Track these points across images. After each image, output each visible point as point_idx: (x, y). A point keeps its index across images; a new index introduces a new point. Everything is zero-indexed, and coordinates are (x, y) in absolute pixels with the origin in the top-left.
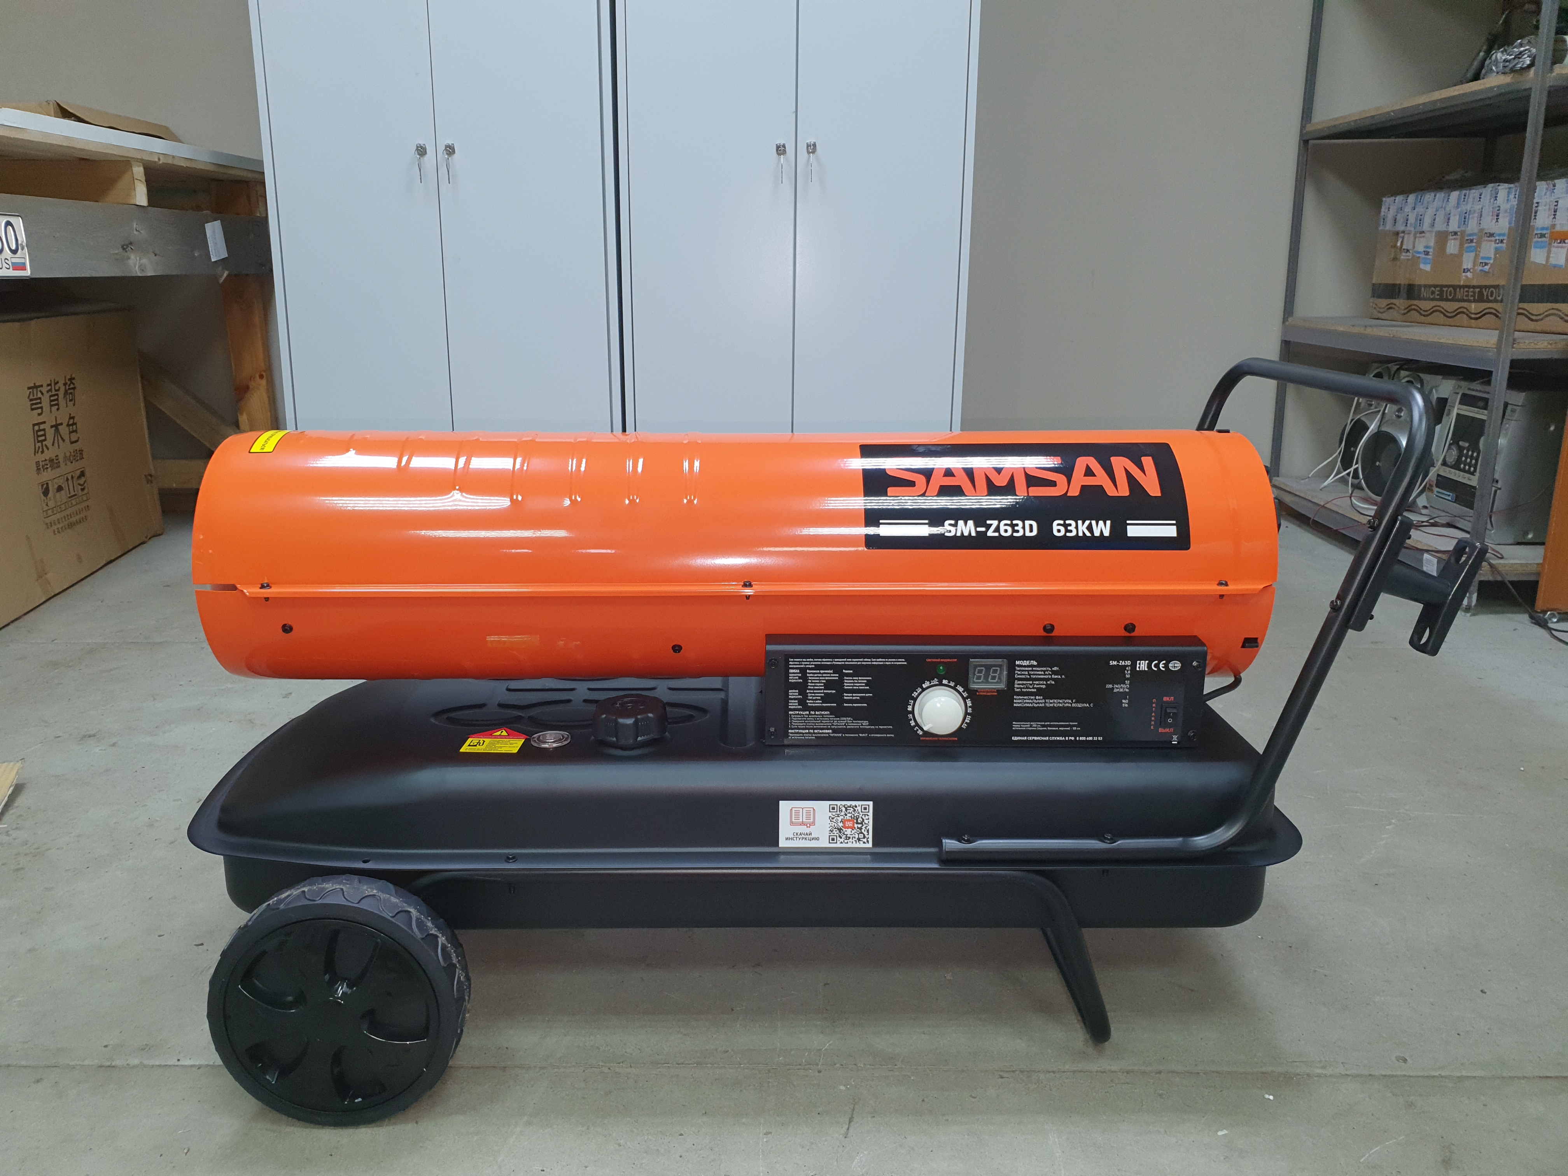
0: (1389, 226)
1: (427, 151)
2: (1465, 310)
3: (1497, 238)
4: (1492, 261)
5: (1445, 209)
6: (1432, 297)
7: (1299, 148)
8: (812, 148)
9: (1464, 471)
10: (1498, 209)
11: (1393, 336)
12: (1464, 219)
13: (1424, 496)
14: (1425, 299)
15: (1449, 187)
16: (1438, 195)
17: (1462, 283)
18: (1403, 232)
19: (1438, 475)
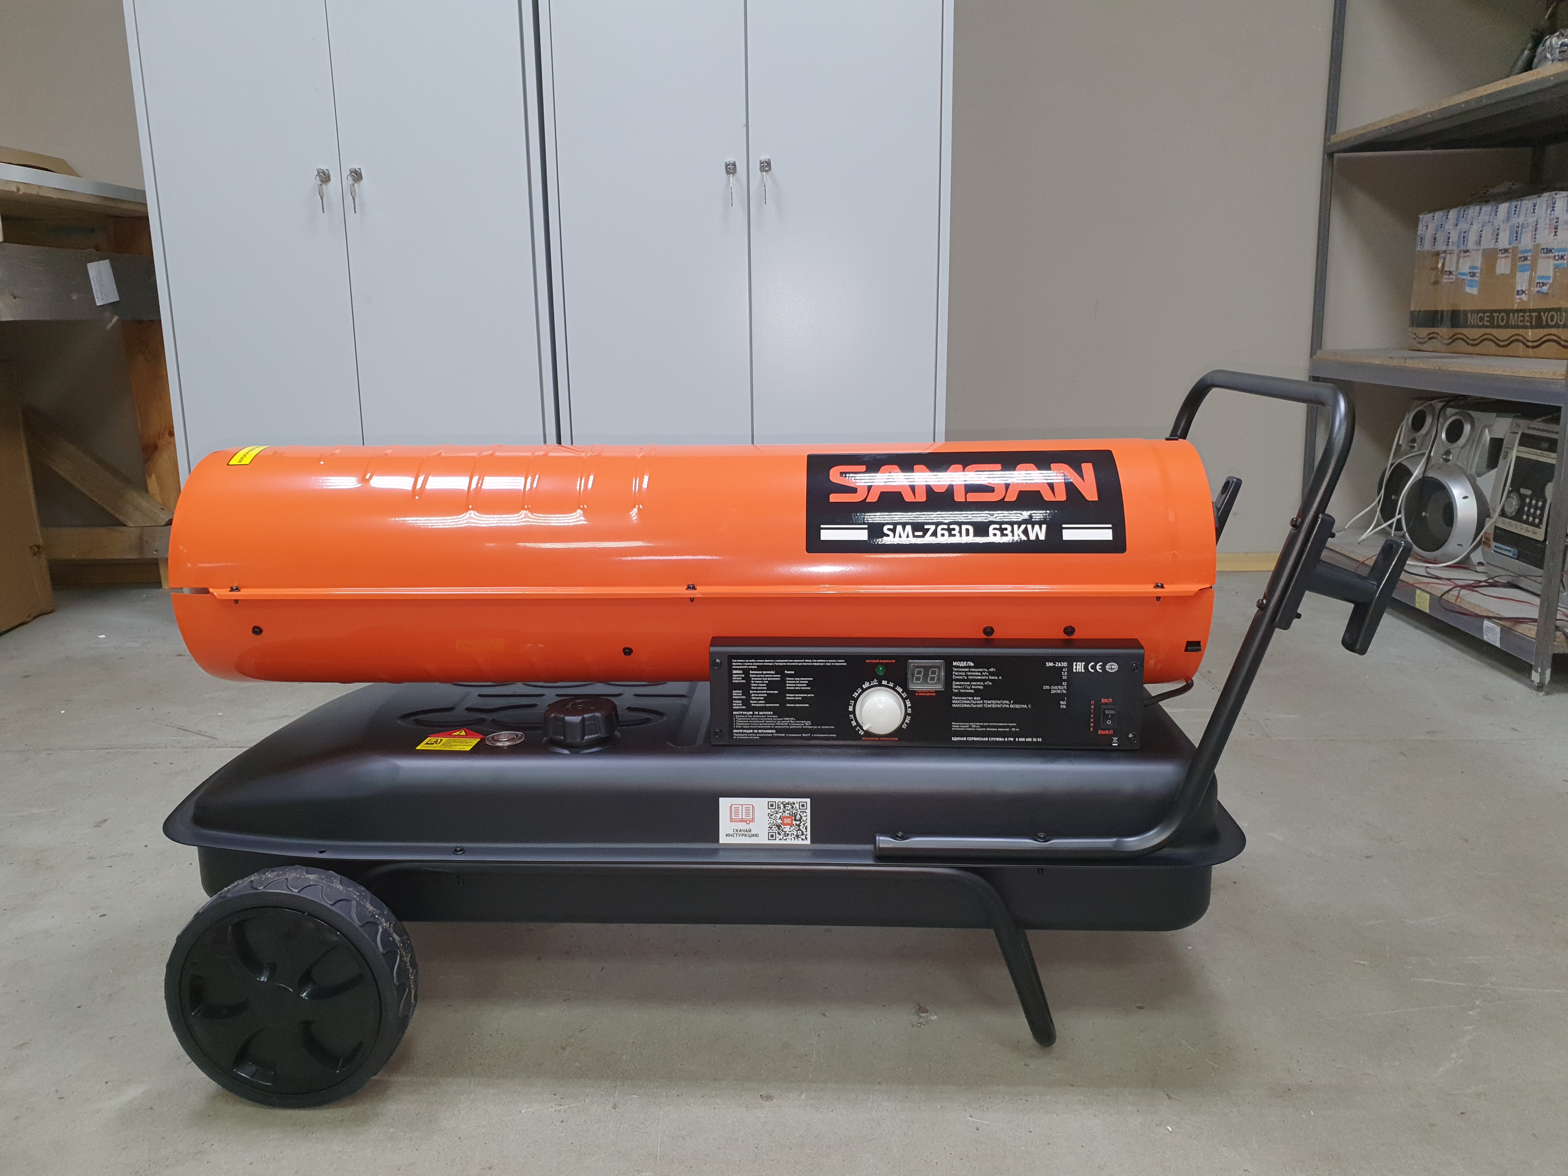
0: (1427, 246)
1: (332, 177)
2: (1521, 338)
3: (1556, 254)
4: (1551, 281)
5: (1492, 224)
6: (1480, 324)
7: (1323, 162)
8: (766, 166)
9: (1526, 522)
10: (1555, 220)
11: (1439, 369)
12: (1516, 235)
13: (1479, 550)
14: (1473, 327)
15: (1495, 200)
16: (1484, 209)
17: (1516, 307)
18: (1445, 252)
19: (1496, 528)
